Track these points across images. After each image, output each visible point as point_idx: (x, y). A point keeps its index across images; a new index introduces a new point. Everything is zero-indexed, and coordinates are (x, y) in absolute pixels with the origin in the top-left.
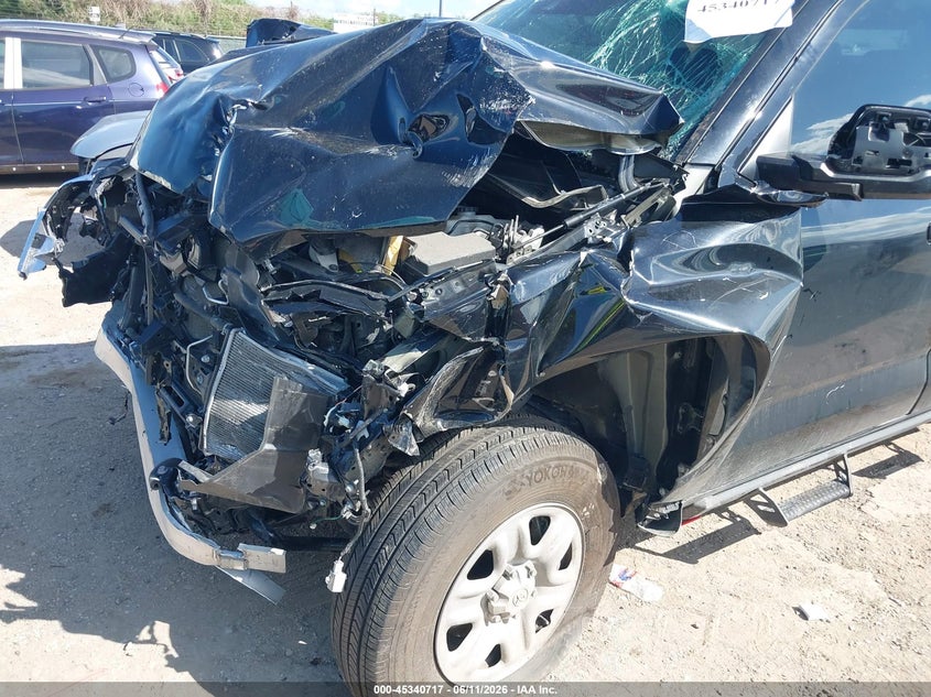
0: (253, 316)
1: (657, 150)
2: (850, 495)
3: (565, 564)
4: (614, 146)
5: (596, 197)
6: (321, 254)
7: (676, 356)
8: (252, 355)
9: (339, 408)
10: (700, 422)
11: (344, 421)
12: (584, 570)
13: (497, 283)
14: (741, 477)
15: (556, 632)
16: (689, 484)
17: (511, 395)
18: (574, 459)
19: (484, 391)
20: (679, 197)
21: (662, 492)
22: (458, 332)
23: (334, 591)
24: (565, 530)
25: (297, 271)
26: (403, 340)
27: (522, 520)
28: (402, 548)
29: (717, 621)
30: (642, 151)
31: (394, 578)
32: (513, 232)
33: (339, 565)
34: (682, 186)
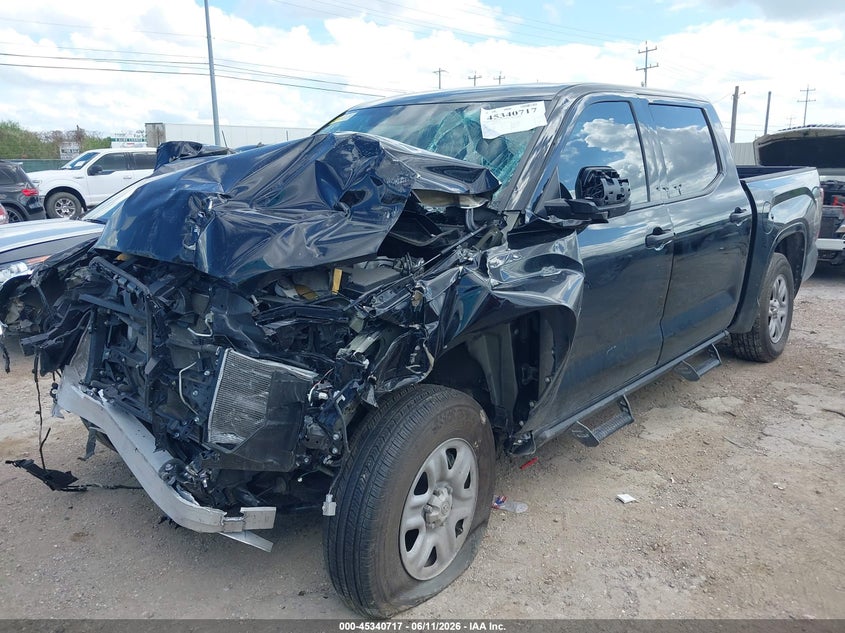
0: (238, 338)
1: (487, 203)
2: (632, 421)
3: (467, 485)
4: (461, 203)
5: (455, 236)
6: (287, 289)
7: (516, 332)
8: (243, 364)
9: (317, 387)
10: (537, 375)
11: (323, 395)
12: (480, 488)
13: (414, 289)
14: (564, 414)
15: (467, 539)
16: (537, 416)
17: (432, 360)
18: (467, 406)
19: (413, 361)
20: (505, 232)
21: (522, 423)
22: (395, 322)
23: (329, 514)
24: (466, 459)
25: (270, 302)
26: (357, 334)
27: (442, 451)
28: (375, 473)
29: (568, 516)
30: (479, 205)
31: (373, 494)
32: (407, 262)
33: (329, 497)
34: (505, 224)
